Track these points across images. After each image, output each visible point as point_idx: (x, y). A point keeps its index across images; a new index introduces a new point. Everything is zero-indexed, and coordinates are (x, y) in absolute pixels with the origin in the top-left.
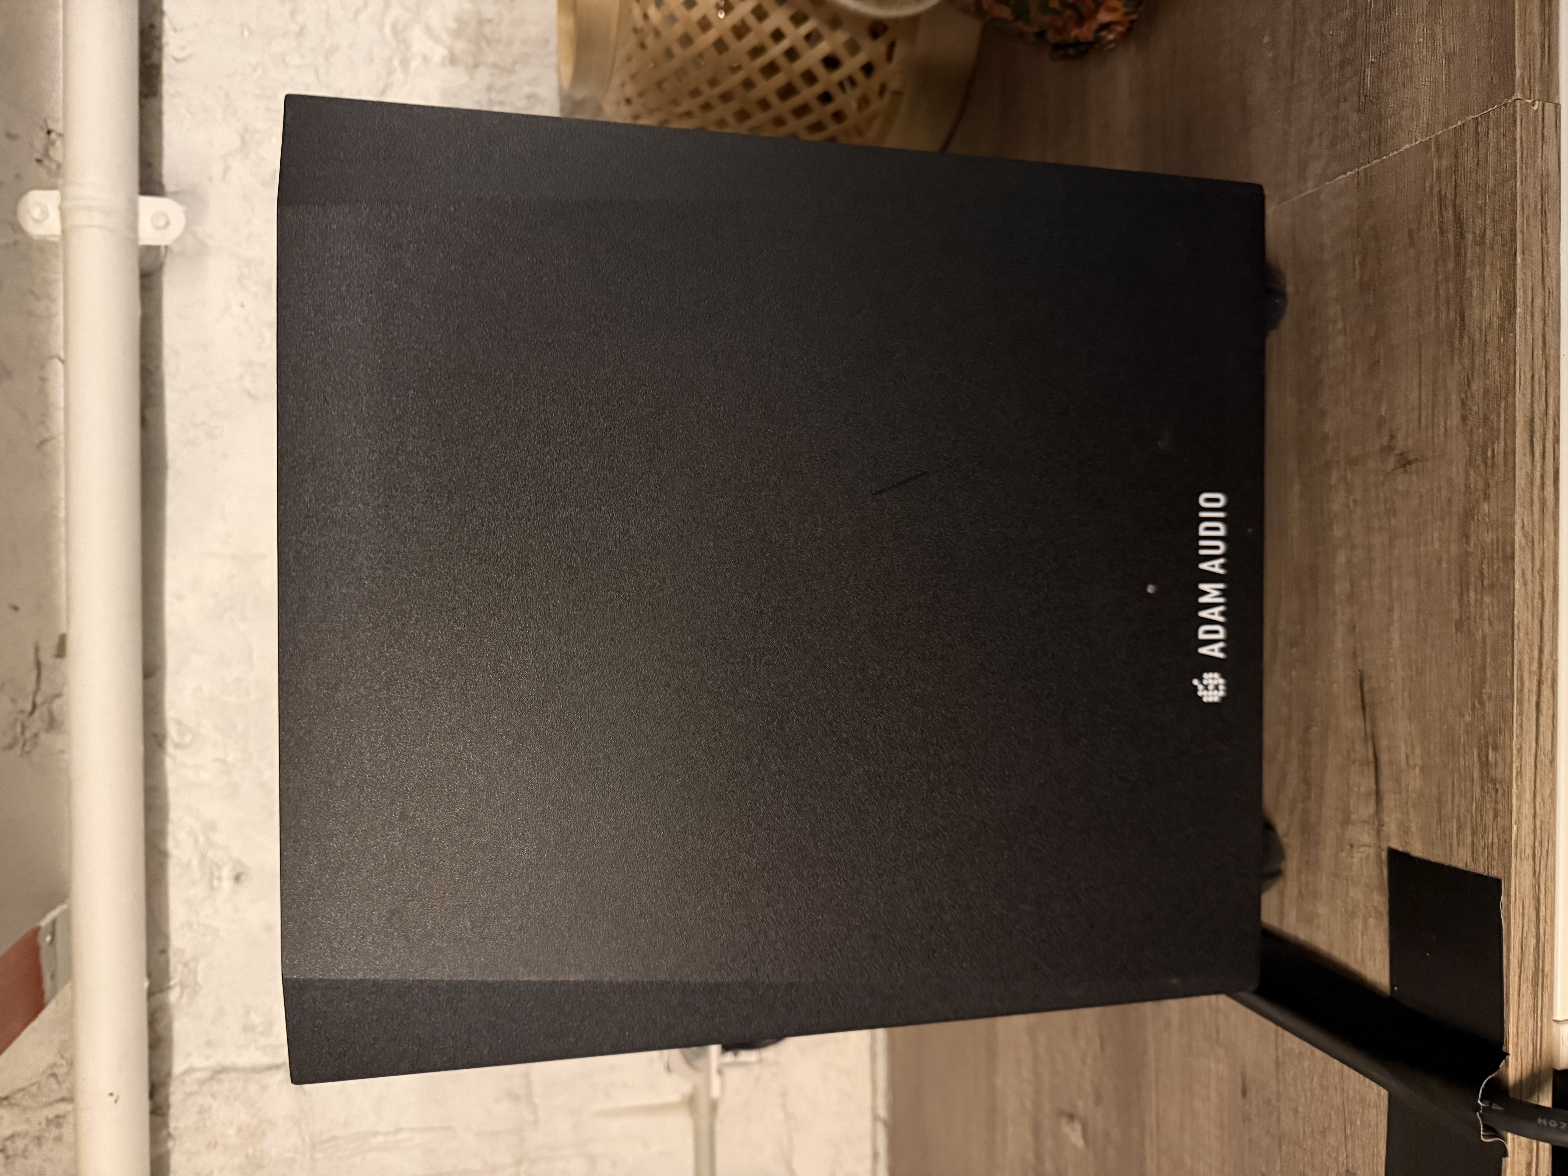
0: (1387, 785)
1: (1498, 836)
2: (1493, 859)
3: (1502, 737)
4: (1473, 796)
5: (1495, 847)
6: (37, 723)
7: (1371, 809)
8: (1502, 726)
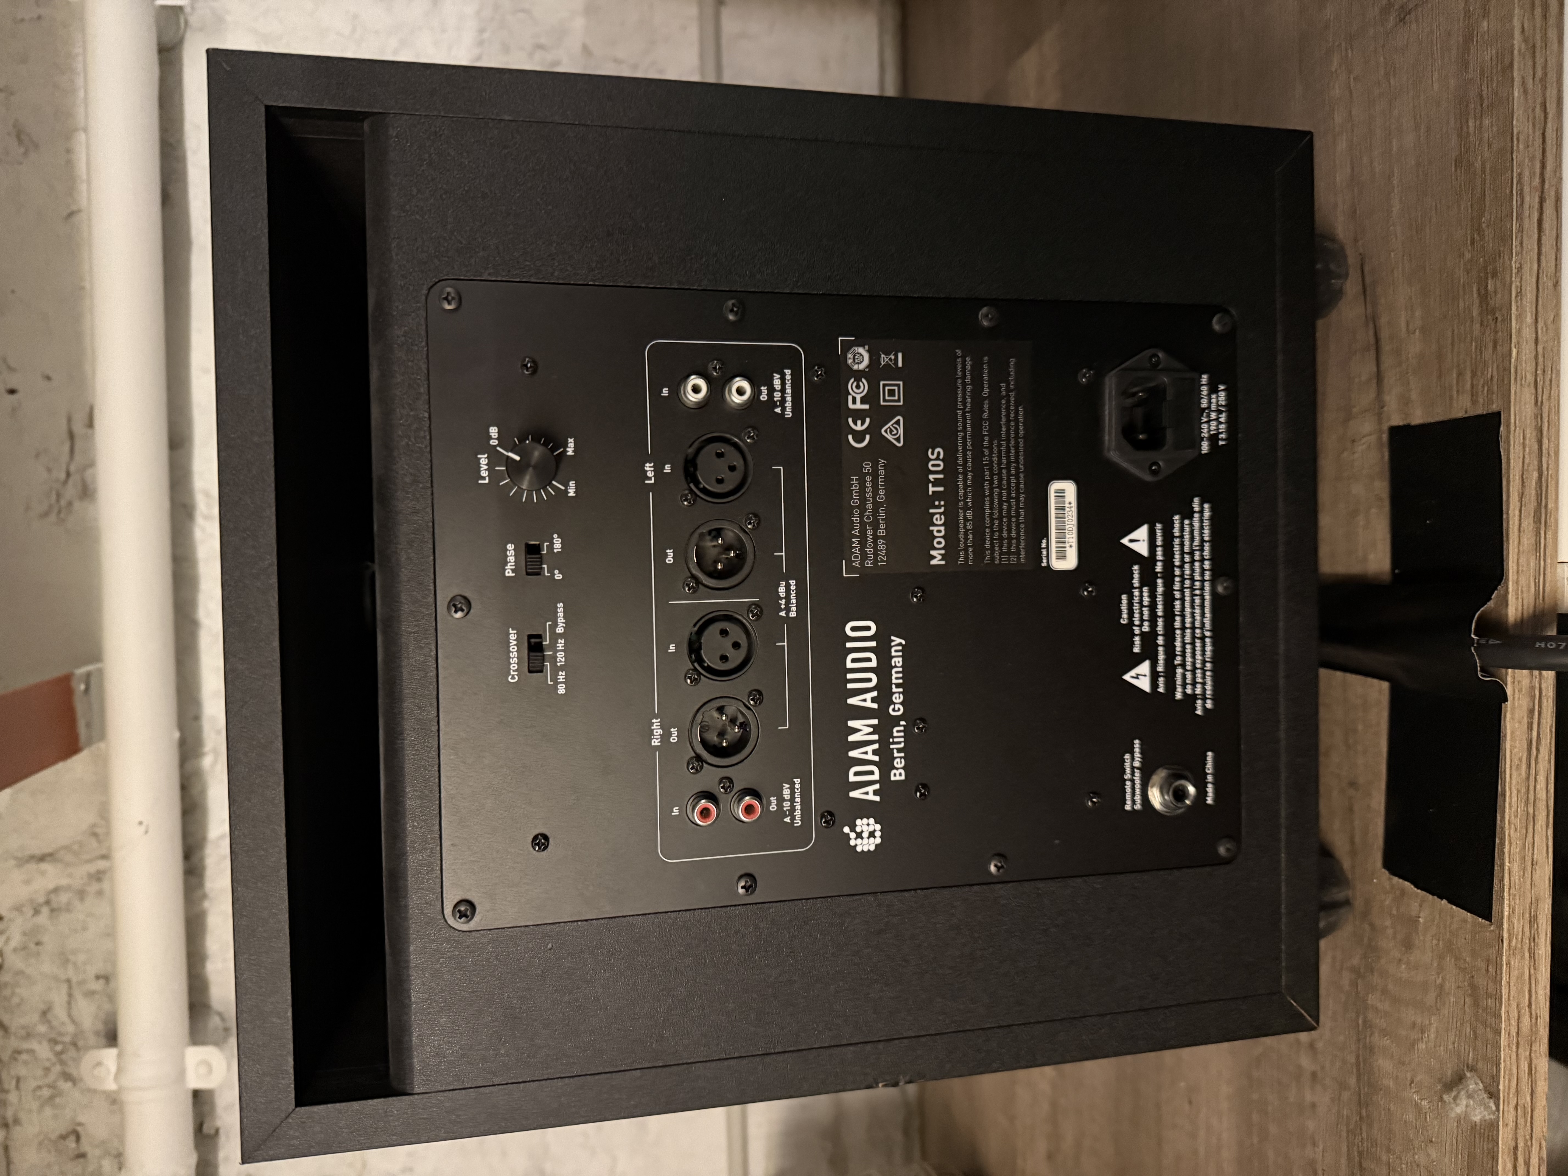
0: (1387, 361)
1: (1498, 367)
2: (1493, 393)
3: (1501, 261)
4: (1472, 337)
5: (1495, 380)
6: (70, 491)
7: (1372, 394)
8: (1502, 249)
